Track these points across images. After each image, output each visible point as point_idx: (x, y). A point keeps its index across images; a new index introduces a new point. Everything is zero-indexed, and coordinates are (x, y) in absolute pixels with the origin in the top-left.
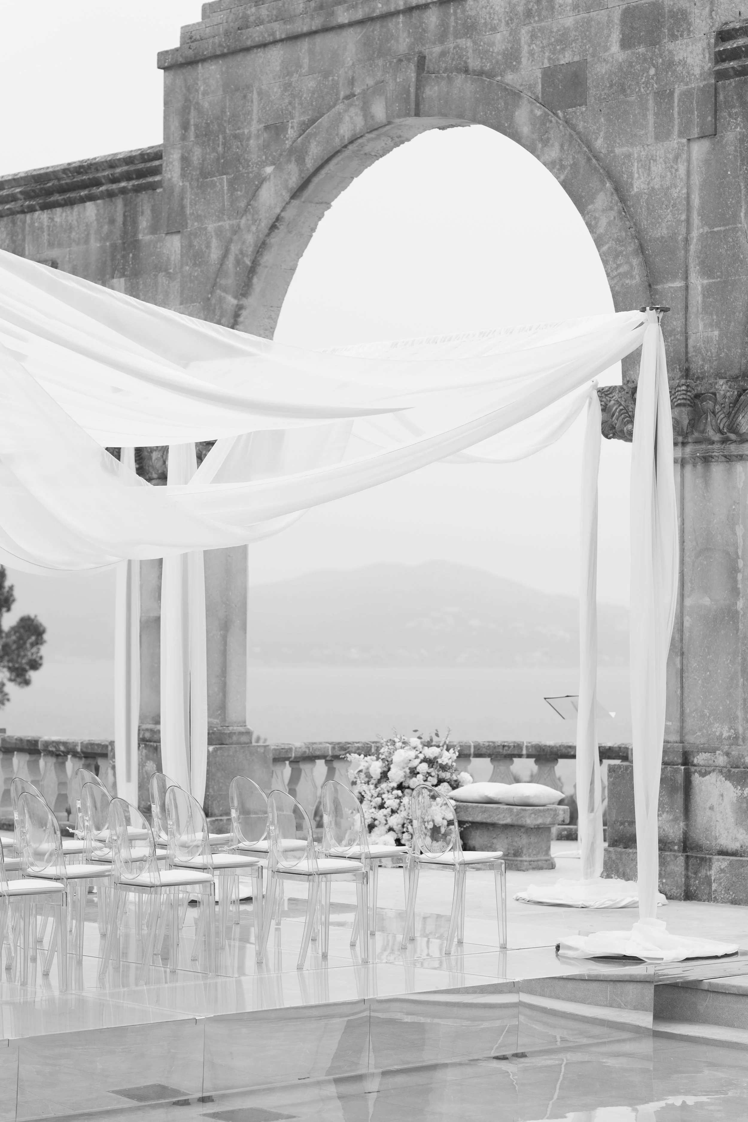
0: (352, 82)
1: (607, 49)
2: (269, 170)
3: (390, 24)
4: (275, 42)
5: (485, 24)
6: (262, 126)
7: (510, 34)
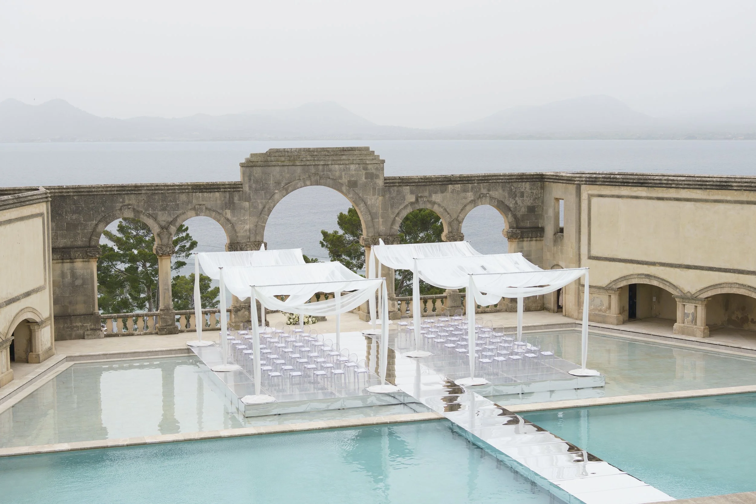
0: (300, 176)
1: (362, 179)
2: (276, 191)
3: (310, 167)
4: (279, 166)
5: (334, 170)
6: (274, 182)
7: (340, 173)
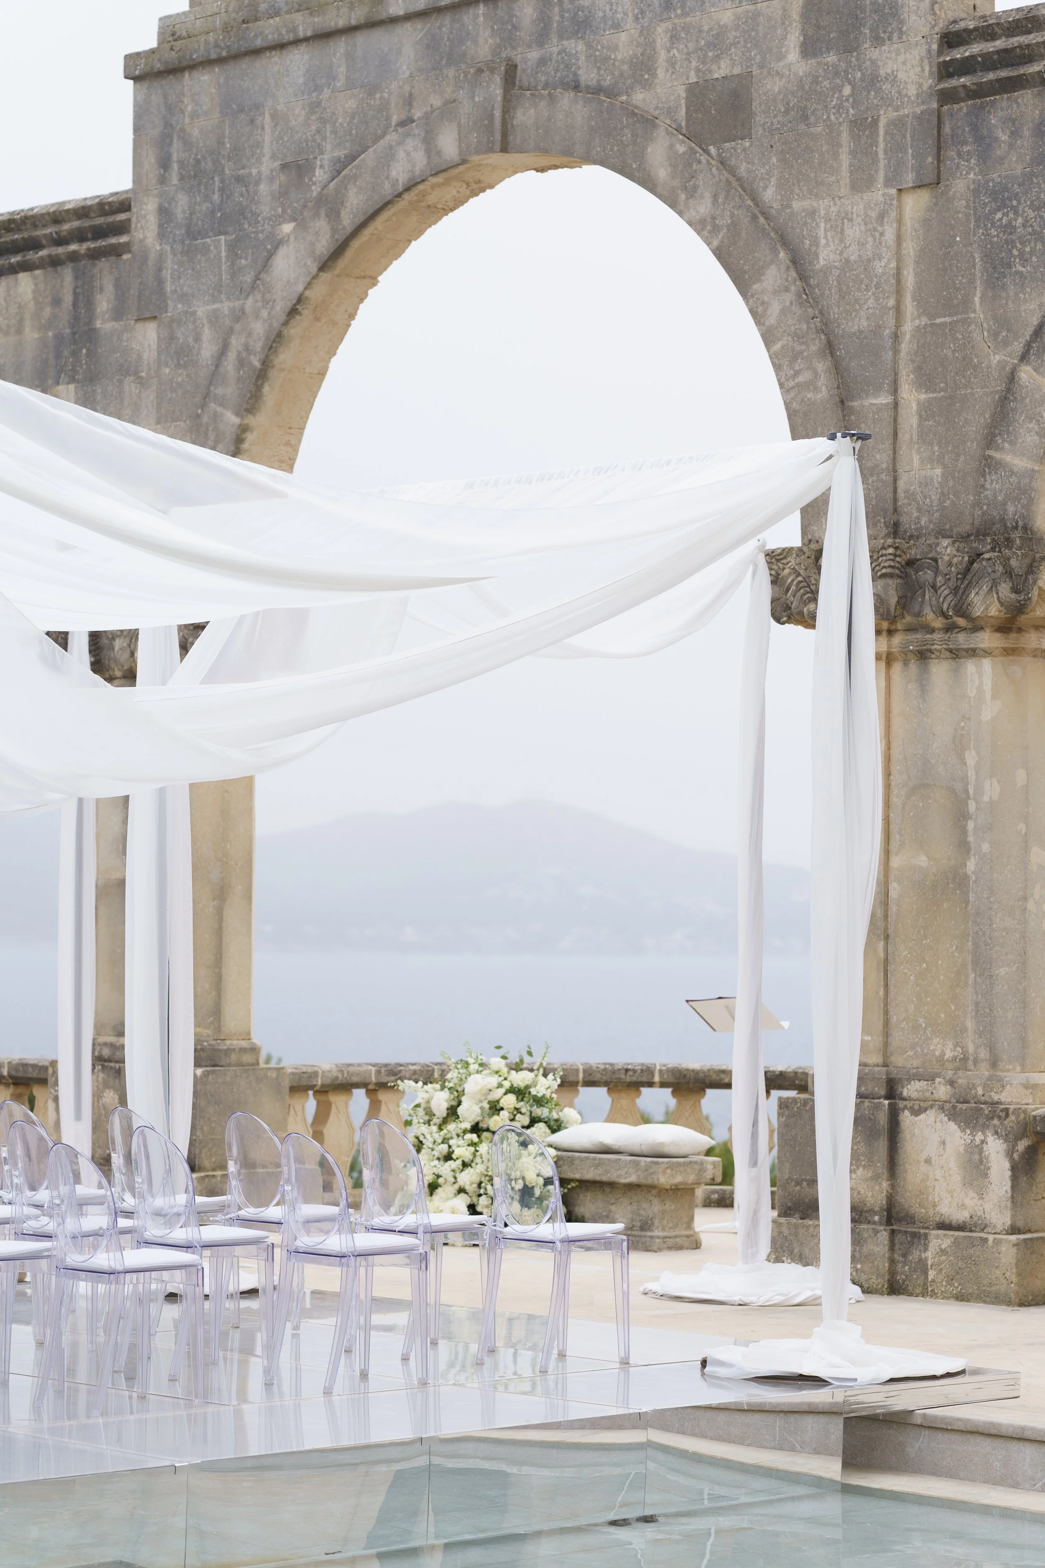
0: (409, 101)
1: (781, 57)
2: (287, 228)
3: (465, 17)
4: (297, 42)
5: (604, 18)
6: (277, 164)
7: (641, 34)
